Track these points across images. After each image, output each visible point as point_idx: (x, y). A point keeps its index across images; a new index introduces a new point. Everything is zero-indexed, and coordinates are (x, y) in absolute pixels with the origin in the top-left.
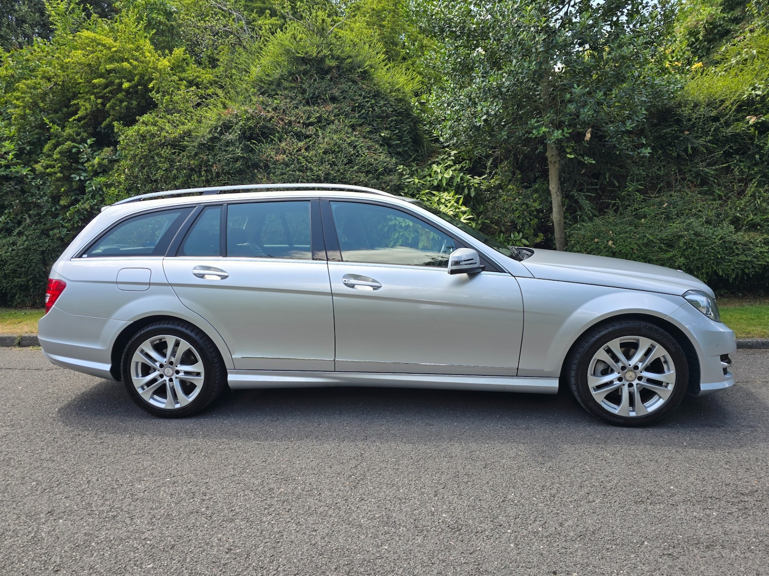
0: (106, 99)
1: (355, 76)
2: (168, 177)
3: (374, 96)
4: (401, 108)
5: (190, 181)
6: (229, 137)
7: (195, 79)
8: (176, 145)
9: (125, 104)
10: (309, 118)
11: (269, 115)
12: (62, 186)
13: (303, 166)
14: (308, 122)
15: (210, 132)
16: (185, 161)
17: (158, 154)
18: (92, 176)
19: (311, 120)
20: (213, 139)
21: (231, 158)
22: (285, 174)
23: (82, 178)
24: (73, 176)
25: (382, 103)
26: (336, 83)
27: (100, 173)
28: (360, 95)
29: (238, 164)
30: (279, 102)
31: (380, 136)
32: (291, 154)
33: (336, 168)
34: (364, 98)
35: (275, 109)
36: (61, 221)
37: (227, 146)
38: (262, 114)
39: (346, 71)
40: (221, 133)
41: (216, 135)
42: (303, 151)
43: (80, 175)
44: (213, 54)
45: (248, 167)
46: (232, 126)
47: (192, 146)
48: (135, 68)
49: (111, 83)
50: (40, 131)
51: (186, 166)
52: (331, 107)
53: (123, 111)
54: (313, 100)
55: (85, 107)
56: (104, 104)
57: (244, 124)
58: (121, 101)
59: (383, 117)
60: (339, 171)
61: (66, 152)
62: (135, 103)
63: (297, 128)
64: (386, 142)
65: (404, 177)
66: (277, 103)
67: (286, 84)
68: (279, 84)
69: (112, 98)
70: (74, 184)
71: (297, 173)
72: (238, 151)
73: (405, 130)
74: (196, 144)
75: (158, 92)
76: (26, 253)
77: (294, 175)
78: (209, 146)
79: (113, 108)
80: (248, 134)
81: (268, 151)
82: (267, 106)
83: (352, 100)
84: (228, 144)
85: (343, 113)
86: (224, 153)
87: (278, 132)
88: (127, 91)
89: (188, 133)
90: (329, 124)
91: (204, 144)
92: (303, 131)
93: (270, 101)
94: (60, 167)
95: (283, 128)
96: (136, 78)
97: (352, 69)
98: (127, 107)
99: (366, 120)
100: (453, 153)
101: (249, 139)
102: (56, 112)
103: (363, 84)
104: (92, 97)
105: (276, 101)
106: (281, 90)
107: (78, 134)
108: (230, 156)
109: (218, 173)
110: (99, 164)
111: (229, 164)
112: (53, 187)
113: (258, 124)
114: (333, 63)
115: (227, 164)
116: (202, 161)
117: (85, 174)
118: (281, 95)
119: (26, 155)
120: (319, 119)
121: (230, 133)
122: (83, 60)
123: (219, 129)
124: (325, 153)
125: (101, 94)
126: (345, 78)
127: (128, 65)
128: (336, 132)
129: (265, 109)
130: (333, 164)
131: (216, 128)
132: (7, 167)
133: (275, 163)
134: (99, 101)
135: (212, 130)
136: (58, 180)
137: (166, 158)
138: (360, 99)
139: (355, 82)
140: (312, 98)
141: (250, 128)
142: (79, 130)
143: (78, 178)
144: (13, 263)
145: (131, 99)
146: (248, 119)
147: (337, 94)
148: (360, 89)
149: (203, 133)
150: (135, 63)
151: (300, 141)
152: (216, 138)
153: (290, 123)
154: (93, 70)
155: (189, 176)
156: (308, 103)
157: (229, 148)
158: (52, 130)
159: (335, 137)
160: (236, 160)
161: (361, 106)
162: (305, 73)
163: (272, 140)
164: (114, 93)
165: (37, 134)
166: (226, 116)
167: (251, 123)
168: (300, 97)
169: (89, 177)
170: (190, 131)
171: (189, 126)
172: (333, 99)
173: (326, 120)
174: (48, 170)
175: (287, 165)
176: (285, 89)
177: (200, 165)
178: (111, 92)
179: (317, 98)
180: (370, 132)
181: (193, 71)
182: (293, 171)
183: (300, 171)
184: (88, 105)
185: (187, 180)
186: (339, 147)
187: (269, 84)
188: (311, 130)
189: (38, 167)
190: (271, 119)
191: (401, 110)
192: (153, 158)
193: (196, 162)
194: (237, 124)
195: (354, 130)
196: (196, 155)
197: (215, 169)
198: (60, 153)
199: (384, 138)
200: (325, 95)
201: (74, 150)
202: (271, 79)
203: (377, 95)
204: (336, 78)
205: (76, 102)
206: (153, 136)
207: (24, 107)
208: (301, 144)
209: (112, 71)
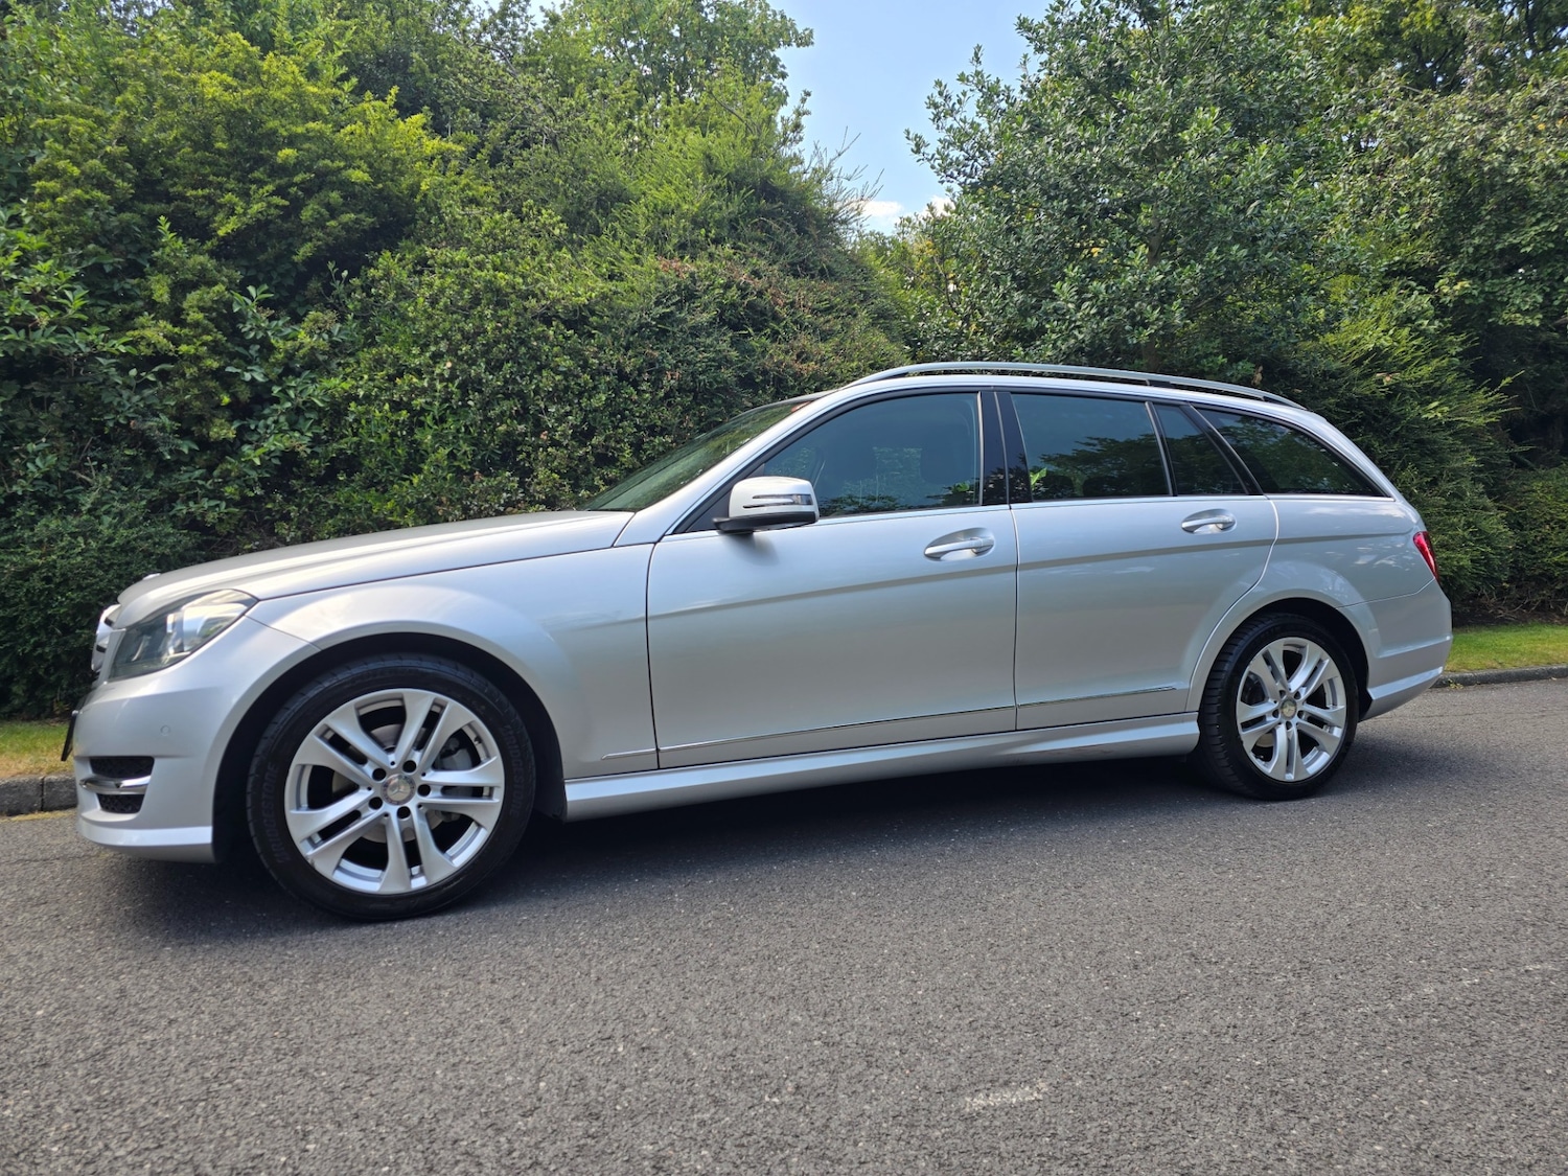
6: (699, 317)
8: (577, 320)
11: (758, 285)
15: (660, 303)
20: (667, 318)
23: (257, 378)
24: (234, 370)
36: (200, 482)
37: (696, 335)
38: (744, 280)
40: (679, 307)
41: (672, 309)
43: (252, 370)
51: (613, 368)
58: (333, 212)
61: (210, 310)
63: (807, 316)
74: (630, 324)
76: (123, 559)
78: (661, 330)
79: (319, 223)
81: (777, 353)
84: (695, 331)
89: (605, 300)
91: (649, 326)
92: (818, 323)
94: (205, 343)
95: (787, 314)
101: (736, 326)
110: (311, 347)
111: (705, 371)
113: (742, 298)
116: (644, 361)
117: (260, 369)
121: (697, 311)
123: (675, 298)
131: (671, 297)
133: (799, 376)
135: (660, 299)
141: (733, 305)
143: (247, 376)
144: (88, 586)
146: (726, 287)
149: (644, 303)
152: (672, 315)
153: (792, 304)
155: (617, 391)
157: (701, 340)
160: (719, 364)
162: (775, 216)
164: (309, 190)
166: (671, 274)
167: (733, 293)
169: (273, 376)
177: (639, 369)
192: (528, 343)
193: (631, 362)
194: (707, 292)
196: (628, 346)
197: (669, 381)
198: (199, 308)
201: (236, 307)
209: (306, 137)
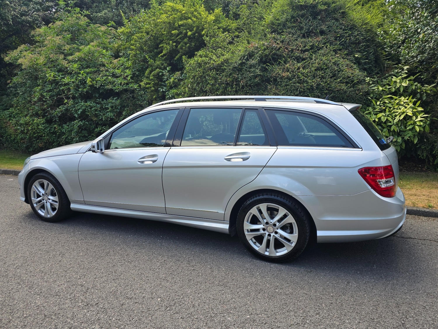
0: (178, 43)
1: (338, 16)
2: (213, 89)
3: (350, 29)
4: (369, 36)
5: (226, 91)
6: (252, 62)
7: (227, 27)
8: (219, 69)
9: (188, 45)
10: (305, 47)
11: (279, 46)
12: (154, 95)
13: (301, 80)
14: (304, 49)
15: (240, 59)
16: (224, 78)
17: (208, 75)
18: (169, 89)
19: (306, 47)
20: (242, 64)
21: (253, 76)
22: (288, 85)
23: (164, 90)
24: (159, 89)
25: (356, 33)
26: (323, 21)
27: (173, 87)
28: (341, 29)
29: (257, 80)
30: (285, 37)
31: (354, 56)
32: (293, 71)
33: (324, 80)
34: (344, 30)
35: (282, 42)
37: (250, 68)
38: (274, 45)
39: (331, 12)
40: (247, 60)
41: (244, 61)
42: (301, 69)
43: (163, 89)
44: (236, 11)
45: (263, 81)
46: (254, 55)
47: (228, 69)
48: (194, 22)
49: (181, 33)
50: (143, 63)
51: (224, 82)
52: (320, 38)
53: (187, 49)
54: (307, 34)
55: (166, 48)
56: (176, 46)
57: (262, 53)
58: (186, 44)
59: (357, 43)
60: (326, 82)
61: (156, 75)
62: (193, 44)
63: (297, 54)
64: (357, 61)
65: (371, 86)
66: (284, 38)
67: (289, 24)
68: (284, 25)
69: (181, 42)
70: (160, 93)
71: (298, 84)
72: (257, 71)
73: (371, 53)
74: (231, 68)
75: (207, 36)
77: (295, 86)
78: (239, 69)
79: (181, 48)
80: (264, 59)
81: (277, 70)
82: (277, 40)
83: (335, 32)
84: (251, 66)
85: (329, 41)
86: (248, 73)
87: (284, 57)
88: (190, 37)
89: (226, 61)
90: (318, 50)
91: (236, 68)
92: (301, 56)
93: (279, 37)
94: (153, 84)
95: (287, 55)
96: (195, 29)
97: (335, 10)
98: (189, 47)
99: (344, 46)
100: (405, 68)
101: (265, 63)
102: (151, 52)
103: (343, 20)
104: (171, 42)
105: (283, 37)
106: (285, 29)
107: (162, 64)
108: (252, 74)
109: (243, 86)
110: (173, 81)
111: (251, 80)
112: (150, 95)
113: (271, 52)
114: (323, 7)
115: (250, 80)
116: (234, 79)
117: (165, 88)
118: (286, 32)
119: (136, 77)
120: (312, 47)
121: (253, 60)
122: (166, 20)
123: (246, 57)
124: (316, 70)
125: (175, 40)
126: (330, 17)
127: (191, 21)
128: (324, 55)
129: (275, 42)
130: (322, 77)
131: (244, 57)
132: (127, 84)
133: (282, 78)
134: (174, 44)
135: (241, 58)
136: (152, 91)
137: (212, 77)
138: (341, 31)
139: (337, 20)
140: (307, 33)
141: (266, 55)
142: (163, 62)
143: (162, 90)
145: (191, 42)
146: (265, 50)
147: (324, 29)
148: (341, 24)
149: (236, 60)
150: (195, 19)
151: (298, 62)
152: (244, 63)
153: (292, 50)
154: (171, 26)
155: (225, 88)
156: (304, 36)
157: (251, 69)
158: (149, 63)
159: (324, 59)
160: (256, 77)
161: (342, 36)
162: (302, 16)
163: (280, 62)
164: (182, 39)
165: (142, 65)
166: (250, 48)
167: (267, 52)
168: (299, 32)
170: (228, 60)
171: (227, 56)
172: (322, 33)
173: (317, 47)
174: (147, 86)
175: (290, 79)
176: (289, 28)
177: (233, 81)
178: (180, 38)
179: (310, 32)
180: (347, 54)
181: (225, 22)
182: (294, 83)
183: (299, 83)
184: (168, 47)
185: (224, 91)
186: (326, 65)
187: (278, 26)
188: (306, 55)
189: (142, 84)
190: (279, 49)
191: (369, 38)
192: (205, 77)
193: (231, 79)
194: (257, 53)
195: (336, 53)
196: (230, 74)
197: (241, 84)
198: (153, 75)
199: (356, 58)
200: (316, 30)
201: (160, 74)
202: (279, 22)
203: (353, 27)
204: (324, 18)
205: (162, 45)
206: (206, 63)
207: (136, 49)
208: (299, 65)
209: (182, 25)
